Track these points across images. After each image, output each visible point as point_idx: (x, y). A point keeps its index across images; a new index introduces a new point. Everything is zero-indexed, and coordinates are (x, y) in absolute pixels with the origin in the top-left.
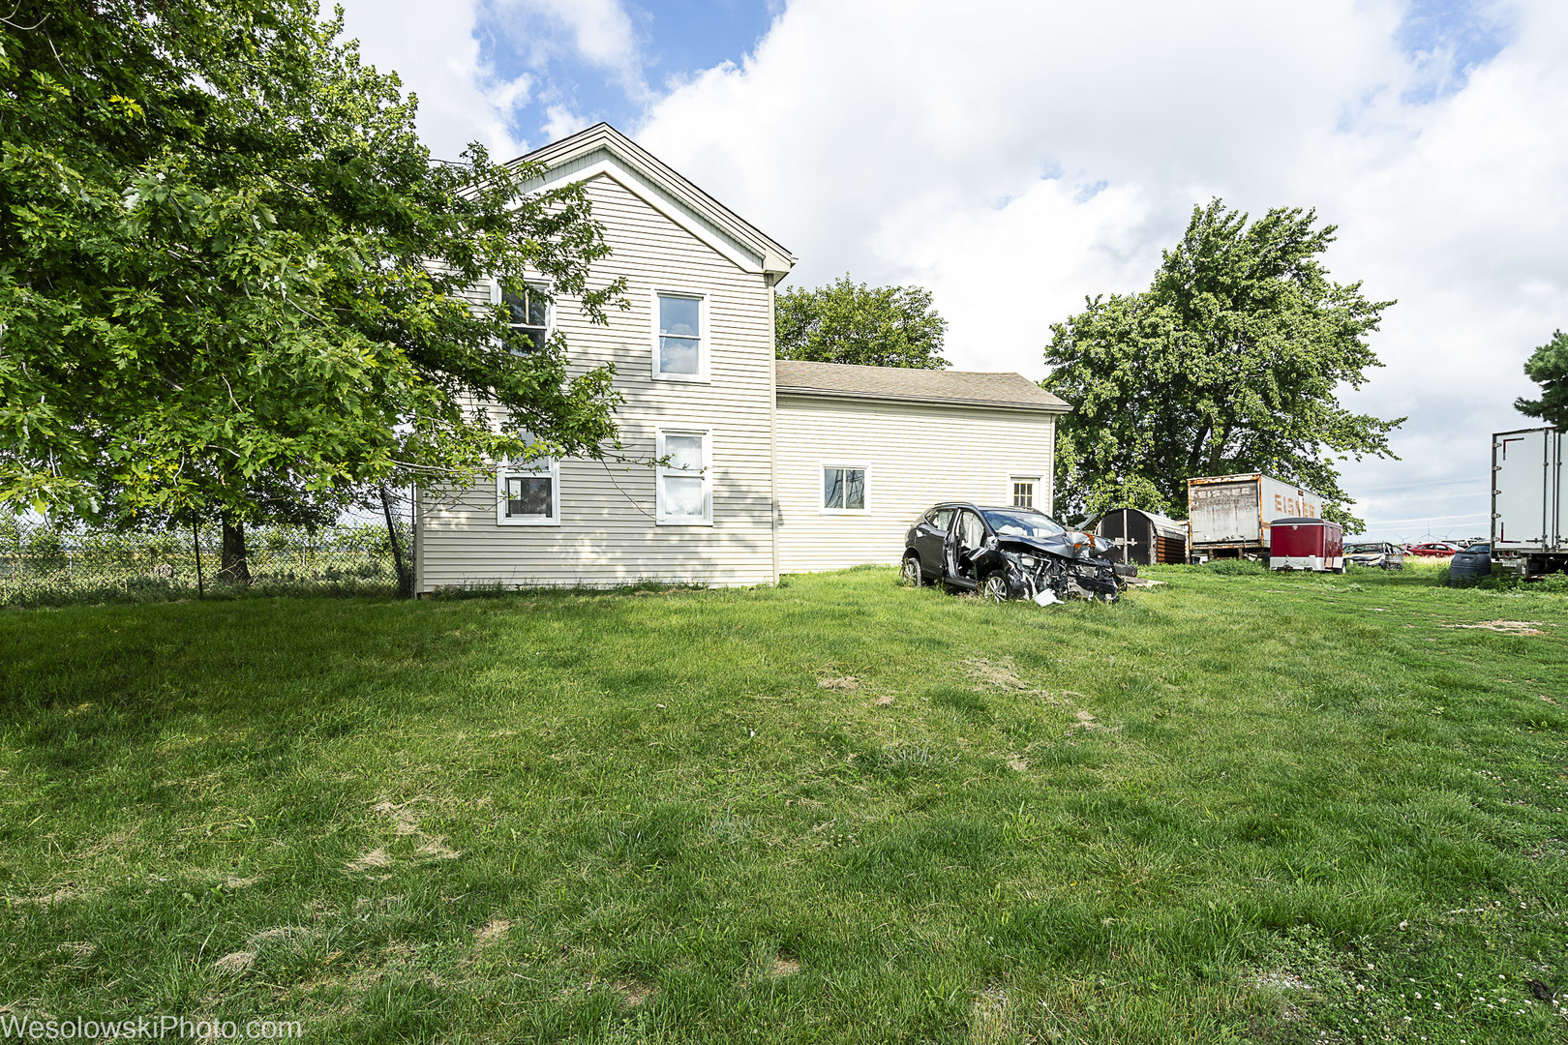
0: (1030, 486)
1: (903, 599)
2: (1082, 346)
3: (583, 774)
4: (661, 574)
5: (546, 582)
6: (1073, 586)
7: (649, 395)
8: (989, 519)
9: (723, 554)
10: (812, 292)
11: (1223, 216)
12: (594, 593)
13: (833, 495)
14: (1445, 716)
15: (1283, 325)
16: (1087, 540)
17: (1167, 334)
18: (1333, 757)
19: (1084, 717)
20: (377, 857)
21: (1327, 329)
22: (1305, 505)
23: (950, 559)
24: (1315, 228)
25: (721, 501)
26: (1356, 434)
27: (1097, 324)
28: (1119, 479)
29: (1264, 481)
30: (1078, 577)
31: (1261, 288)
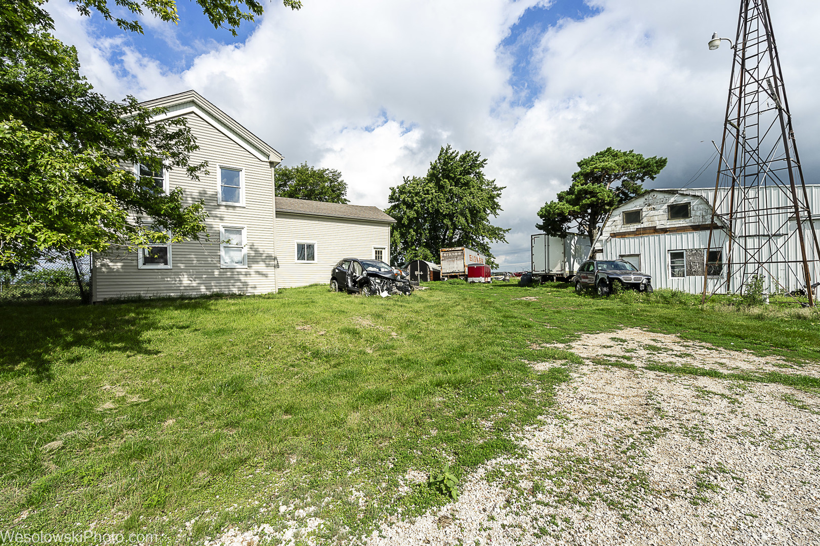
0: (381, 251)
1: (330, 296)
2: (402, 197)
3: (199, 368)
4: (223, 290)
5: (165, 294)
6: (395, 289)
7: (217, 212)
8: (364, 265)
9: (252, 280)
10: (290, 169)
11: (451, 151)
12: (191, 299)
13: (301, 256)
14: (502, 326)
15: (471, 193)
16: (399, 272)
17: (432, 194)
18: (467, 340)
19: (394, 334)
20: (109, 405)
21: (485, 196)
22: (479, 259)
23: (349, 280)
24: (480, 159)
25: (251, 257)
26: (495, 233)
27: (408, 189)
28: (417, 248)
29: (465, 250)
30: (396, 286)
31: (464, 179)
